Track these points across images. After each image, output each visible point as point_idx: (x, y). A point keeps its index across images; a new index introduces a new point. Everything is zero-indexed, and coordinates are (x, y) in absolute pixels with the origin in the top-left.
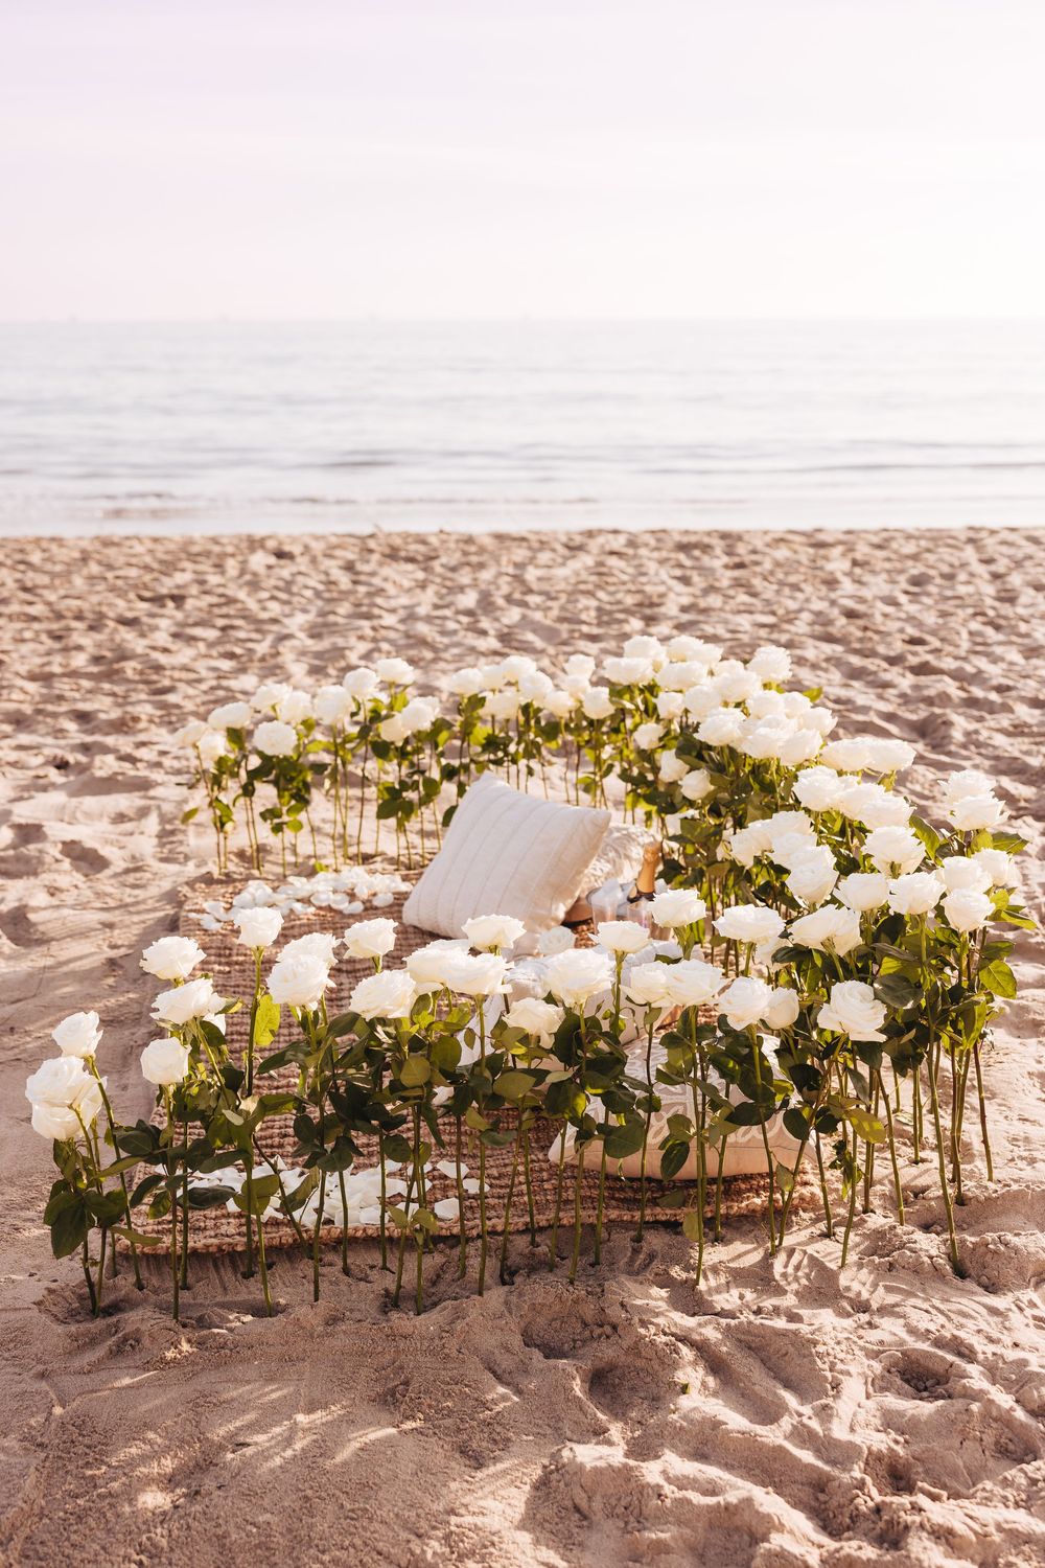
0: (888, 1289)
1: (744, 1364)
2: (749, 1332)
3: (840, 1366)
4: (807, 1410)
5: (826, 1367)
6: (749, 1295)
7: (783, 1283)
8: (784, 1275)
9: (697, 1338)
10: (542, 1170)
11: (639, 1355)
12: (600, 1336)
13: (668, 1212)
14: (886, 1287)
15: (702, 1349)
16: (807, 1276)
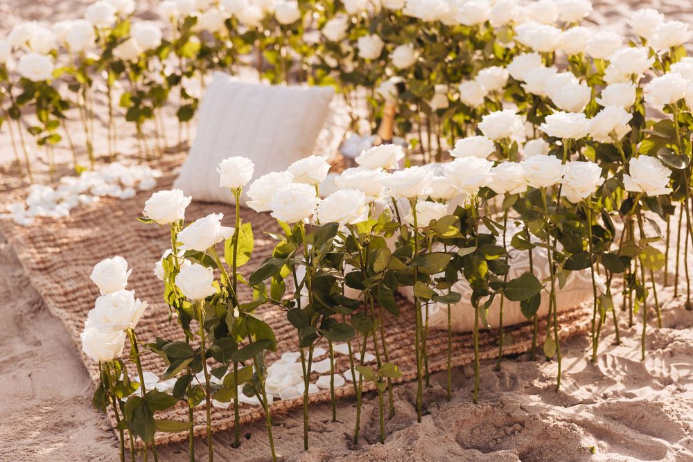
0: (678, 367)
1: (618, 429)
2: (610, 409)
3: (682, 417)
4: (677, 445)
5: (675, 418)
6: (595, 389)
7: (611, 377)
8: (608, 371)
9: (580, 419)
10: (403, 339)
11: (548, 437)
12: (513, 433)
13: (510, 347)
14: (676, 367)
15: (585, 425)
16: (623, 369)
